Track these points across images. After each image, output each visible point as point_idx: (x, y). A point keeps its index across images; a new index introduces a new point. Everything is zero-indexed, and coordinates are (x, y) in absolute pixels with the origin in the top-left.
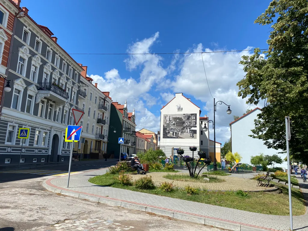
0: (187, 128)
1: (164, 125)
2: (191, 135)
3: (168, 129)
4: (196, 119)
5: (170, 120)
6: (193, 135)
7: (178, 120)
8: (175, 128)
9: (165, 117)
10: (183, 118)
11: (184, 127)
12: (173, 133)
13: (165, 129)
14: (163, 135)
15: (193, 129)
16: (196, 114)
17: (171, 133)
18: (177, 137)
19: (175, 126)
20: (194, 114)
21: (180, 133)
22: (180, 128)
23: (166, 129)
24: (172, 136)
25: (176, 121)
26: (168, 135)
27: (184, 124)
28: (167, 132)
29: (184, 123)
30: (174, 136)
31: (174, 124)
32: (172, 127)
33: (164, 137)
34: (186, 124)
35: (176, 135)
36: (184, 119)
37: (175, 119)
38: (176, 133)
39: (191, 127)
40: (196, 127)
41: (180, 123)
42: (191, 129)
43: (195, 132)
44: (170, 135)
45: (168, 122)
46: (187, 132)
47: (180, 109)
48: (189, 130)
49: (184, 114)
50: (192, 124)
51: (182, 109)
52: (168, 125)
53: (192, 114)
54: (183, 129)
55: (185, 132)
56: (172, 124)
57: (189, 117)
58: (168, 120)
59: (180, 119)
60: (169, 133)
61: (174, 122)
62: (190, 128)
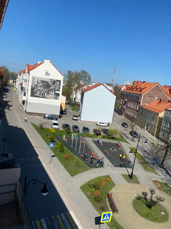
0: (52, 91)
1: (32, 86)
2: (55, 97)
3: (36, 89)
4: (60, 85)
5: (38, 82)
6: (56, 97)
7: (45, 83)
8: (42, 89)
9: (34, 79)
10: (49, 82)
11: (50, 90)
12: (40, 93)
13: (32, 89)
14: (31, 93)
15: (57, 92)
16: (60, 81)
17: (39, 93)
18: (43, 97)
19: (43, 88)
20: (59, 80)
21: (46, 94)
22: (46, 90)
23: (34, 89)
24: (39, 96)
25: (43, 84)
26: (36, 95)
27: (50, 88)
28: (35, 91)
29: (50, 86)
30: (41, 96)
31: (41, 86)
32: (40, 89)
33: (31, 96)
34: (52, 88)
35: (42, 95)
36: (50, 84)
37: (43, 82)
38: (42, 94)
39: (56, 90)
40: (59, 91)
41: (47, 86)
42: (56, 92)
43: (58, 95)
44: (37, 95)
45: (36, 83)
46: (52, 94)
47: (47, 74)
48: (53, 92)
49: (50, 79)
50: (57, 88)
51: (49, 74)
52: (36, 86)
53: (57, 80)
54: (49, 91)
55: (50, 94)
56: (40, 85)
57: (54, 82)
58: (36, 82)
59: (47, 82)
60: (36, 92)
61: (41, 85)
62: (54, 91)
